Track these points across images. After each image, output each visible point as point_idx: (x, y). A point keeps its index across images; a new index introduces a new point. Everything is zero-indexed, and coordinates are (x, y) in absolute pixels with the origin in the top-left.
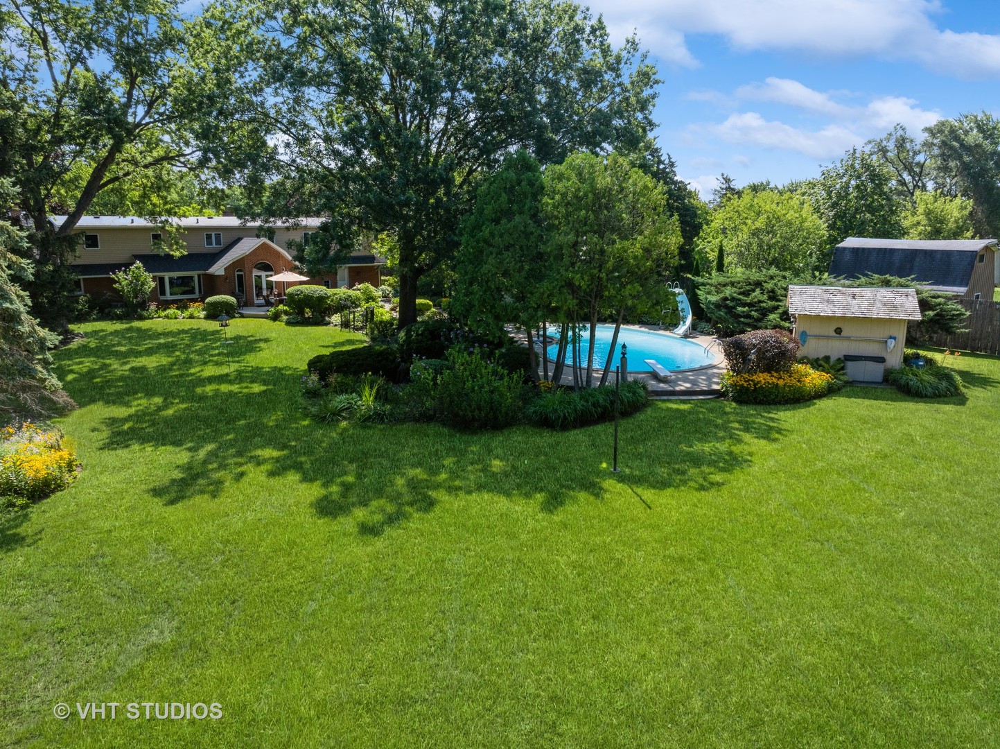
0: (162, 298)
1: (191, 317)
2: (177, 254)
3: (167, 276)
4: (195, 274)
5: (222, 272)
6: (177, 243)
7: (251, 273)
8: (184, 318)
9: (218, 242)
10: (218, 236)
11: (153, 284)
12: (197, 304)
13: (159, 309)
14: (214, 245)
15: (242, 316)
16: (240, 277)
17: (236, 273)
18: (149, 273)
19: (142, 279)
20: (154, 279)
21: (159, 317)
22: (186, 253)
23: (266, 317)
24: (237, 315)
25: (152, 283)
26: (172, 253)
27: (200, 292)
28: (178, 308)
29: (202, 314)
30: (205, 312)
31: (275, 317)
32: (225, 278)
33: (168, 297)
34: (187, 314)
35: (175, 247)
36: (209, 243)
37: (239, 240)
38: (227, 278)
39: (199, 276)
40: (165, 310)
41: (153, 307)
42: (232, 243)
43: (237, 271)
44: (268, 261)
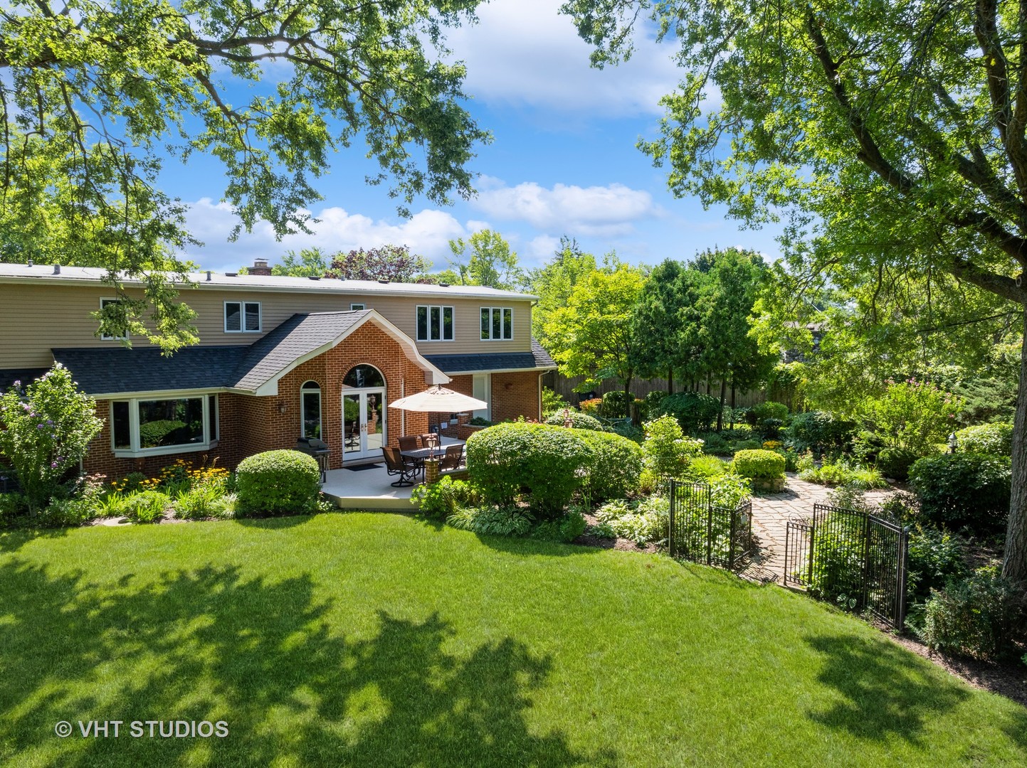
0: (121, 453)
1: (199, 514)
2: (171, 342)
3: (134, 399)
4: (202, 394)
5: (272, 390)
6: (172, 311)
7: (338, 390)
8: (178, 516)
9: (253, 324)
10: (252, 309)
11: (97, 424)
12: (211, 471)
13: (111, 489)
14: (243, 329)
15: (337, 507)
16: (311, 402)
17: (303, 392)
18: (89, 392)
19: (69, 410)
20: (101, 408)
21: (111, 515)
22: (194, 340)
23: (410, 512)
24: (322, 505)
25: (95, 421)
26: (154, 340)
27: (213, 436)
28: (161, 488)
29: (229, 503)
30: (233, 497)
31: (437, 514)
32: (277, 404)
33: (136, 450)
34: (185, 502)
35: (165, 322)
36: (234, 324)
37: (296, 319)
38: (280, 405)
39: (212, 399)
40: (126, 491)
41: (93, 487)
42: (282, 325)
43: (304, 387)
44: (374, 361)
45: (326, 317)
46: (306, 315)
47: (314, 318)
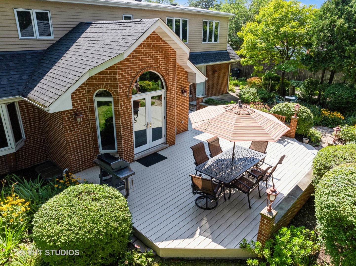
5: (66, 104)
7: (129, 97)
9: (45, 31)
10: (43, 17)
14: (36, 35)
17: (96, 100)
37: (82, 27)
39: (11, 106)
42: (70, 32)
43: (97, 95)
44: (157, 68)
45: (109, 25)
46: (90, 24)
47: (98, 26)
